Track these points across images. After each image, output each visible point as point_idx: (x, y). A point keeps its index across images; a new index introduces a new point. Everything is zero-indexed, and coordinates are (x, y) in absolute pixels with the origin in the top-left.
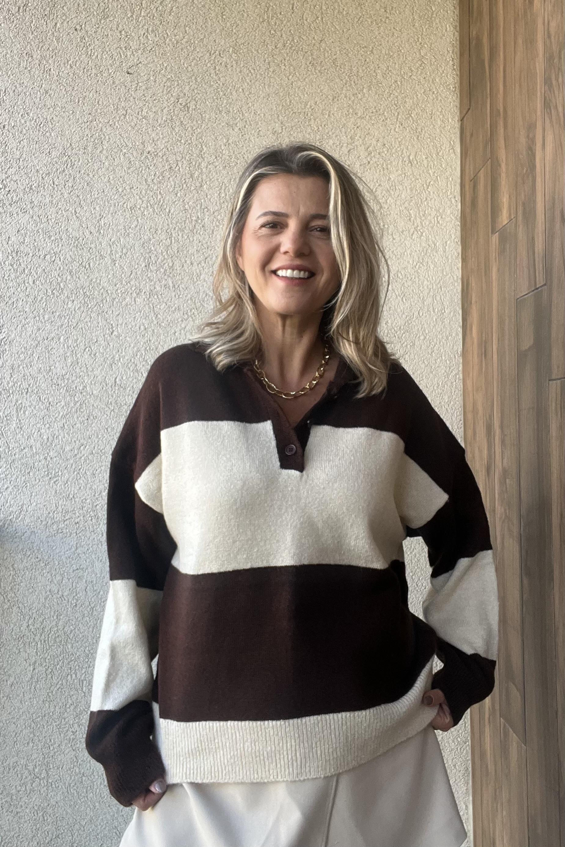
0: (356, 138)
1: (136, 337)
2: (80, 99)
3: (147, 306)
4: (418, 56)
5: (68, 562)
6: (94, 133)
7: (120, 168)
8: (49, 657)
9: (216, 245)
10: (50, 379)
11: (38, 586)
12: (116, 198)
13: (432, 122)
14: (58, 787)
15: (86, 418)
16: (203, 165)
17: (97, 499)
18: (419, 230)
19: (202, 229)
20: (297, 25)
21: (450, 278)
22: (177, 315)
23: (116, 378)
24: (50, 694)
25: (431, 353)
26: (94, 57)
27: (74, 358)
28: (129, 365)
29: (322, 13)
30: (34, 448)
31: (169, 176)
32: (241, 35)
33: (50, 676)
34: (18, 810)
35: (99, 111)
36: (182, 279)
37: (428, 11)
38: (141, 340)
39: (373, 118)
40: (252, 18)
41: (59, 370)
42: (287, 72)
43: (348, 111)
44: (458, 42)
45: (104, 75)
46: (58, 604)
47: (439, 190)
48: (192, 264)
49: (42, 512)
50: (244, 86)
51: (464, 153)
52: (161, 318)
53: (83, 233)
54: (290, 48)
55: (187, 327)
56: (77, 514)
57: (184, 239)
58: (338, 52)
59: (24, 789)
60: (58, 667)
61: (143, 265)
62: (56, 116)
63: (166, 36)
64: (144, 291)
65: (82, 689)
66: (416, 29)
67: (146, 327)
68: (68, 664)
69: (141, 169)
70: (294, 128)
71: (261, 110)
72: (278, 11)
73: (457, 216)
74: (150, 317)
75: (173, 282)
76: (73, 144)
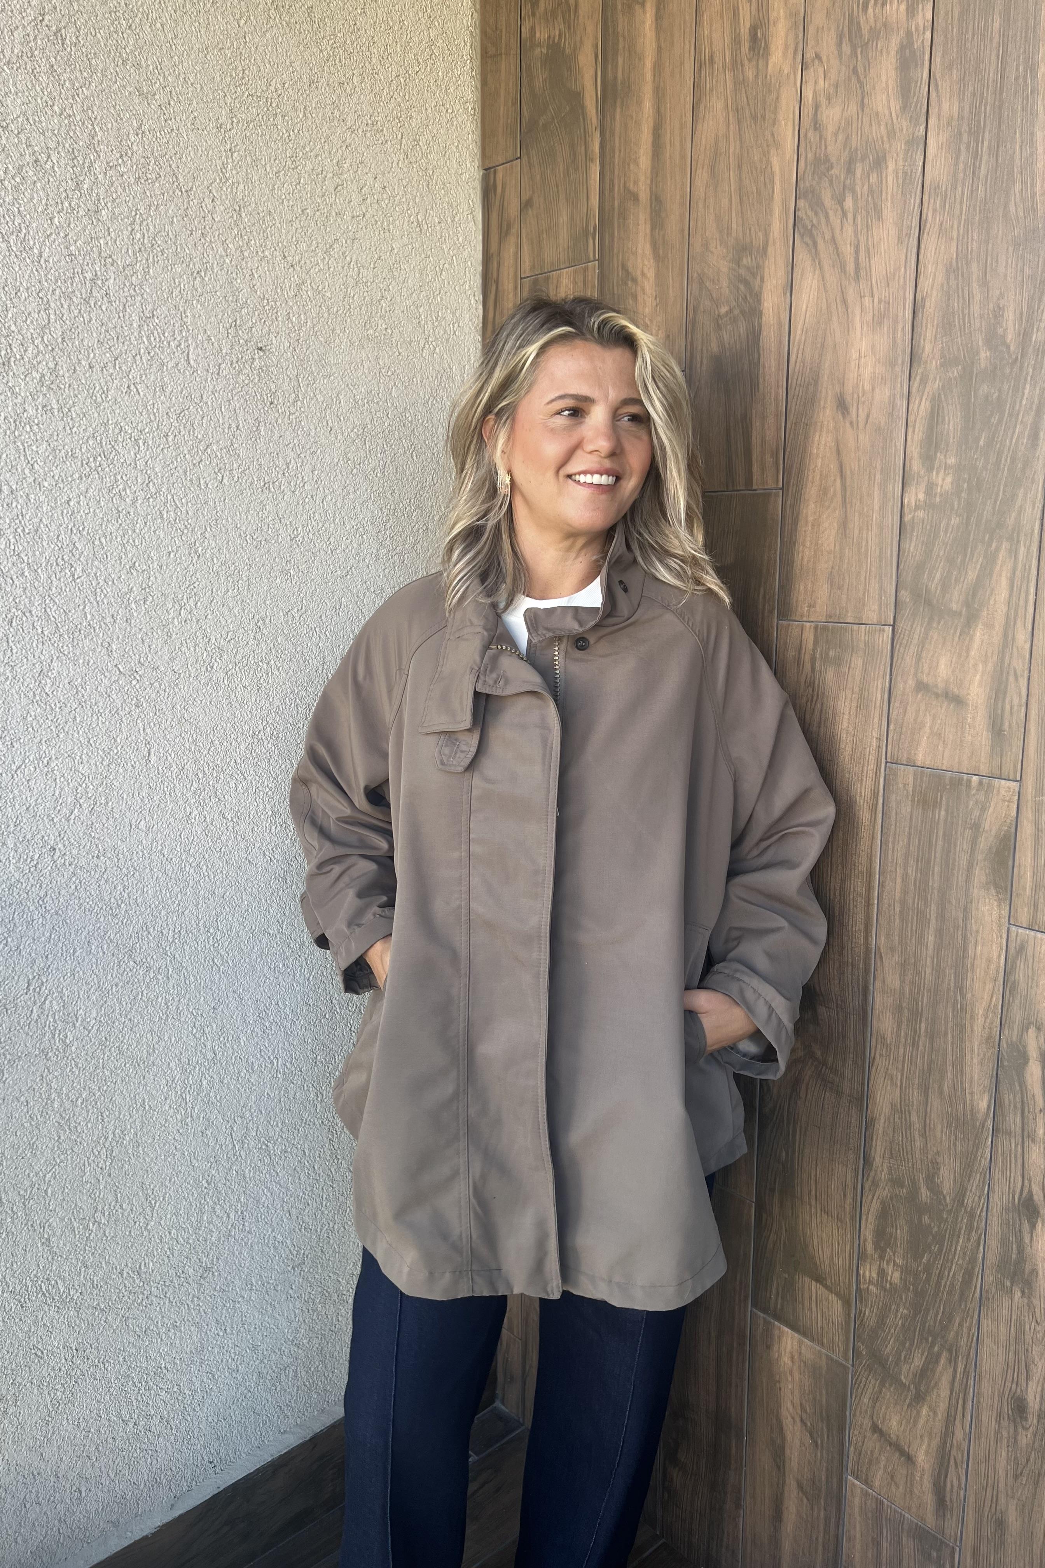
9: (132, 333)
16: (98, 166)
19: (105, 299)
22: (71, 465)
31: (35, 178)
36: (76, 396)
43: (333, 113)
44: (478, 32)
47: (455, 282)
48: (90, 367)
52: (41, 471)
55: (91, 491)
57: (72, 315)
67: (14, 487)
70: (251, 126)
71: (196, 75)
74: (20, 470)
75: (58, 401)
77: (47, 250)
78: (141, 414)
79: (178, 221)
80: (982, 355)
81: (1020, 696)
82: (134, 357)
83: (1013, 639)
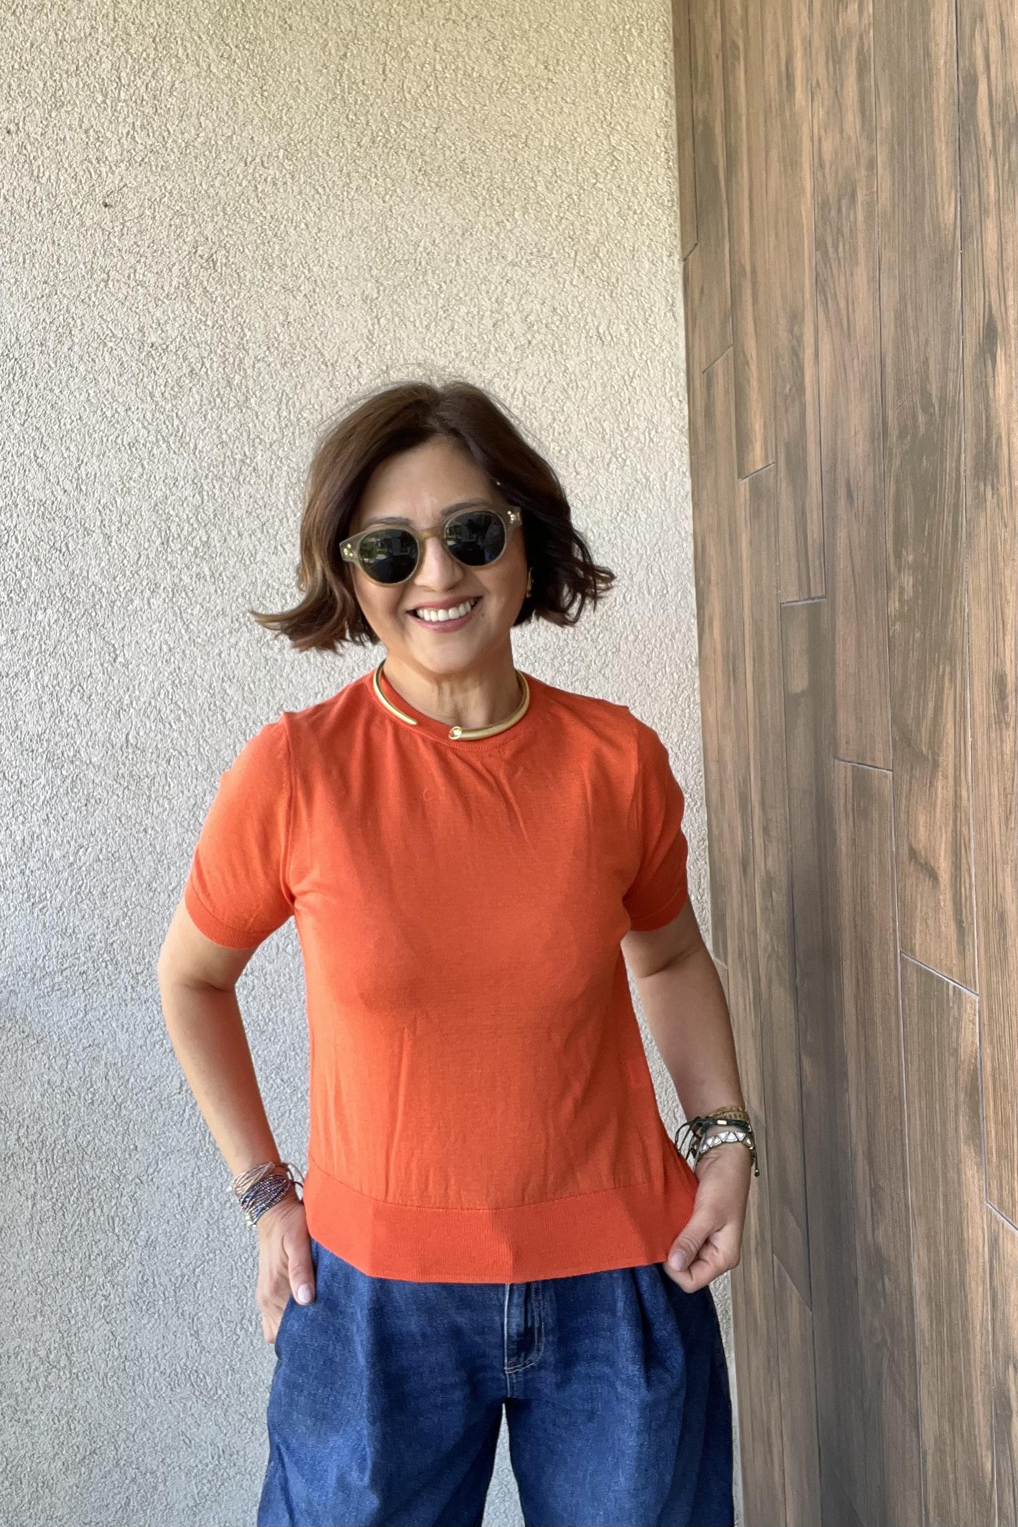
0: (506, 300)
1: (156, 664)
2: (27, 256)
3: (170, 611)
4: (606, 148)
5: (74, 1035)
6: (56, 316)
7: (106, 376)
8: (56, 1185)
9: (279, 500)
10: (18, 741)
12: (102, 428)
13: (635, 265)
14: (89, 1378)
15: (84, 802)
16: (248, 362)
17: (112, 932)
18: (620, 455)
19: (253, 474)
20: (394, 102)
21: (674, 534)
22: (222, 623)
23: (128, 735)
24: (63, 1241)
25: (648, 662)
26: (45, 179)
27: (56, 705)
28: (148, 713)
29: (436, 77)
31: (191, 385)
32: (296, 126)
33: (60, 1214)
34: (29, 1417)
35: (60, 275)
36: (226, 562)
37: (621, 63)
38: (164, 670)
39: (534, 263)
40: (314, 93)
41: (31, 725)
42: (381, 189)
43: (490, 253)
44: (674, 118)
45: (64, 211)
46: (63, 1102)
47: (650, 385)
48: (240, 535)
49: (23, 958)
50: (308, 218)
51: (689, 316)
52: (196, 630)
53: (52, 492)
54: (385, 145)
55: (240, 644)
57: (223, 494)
58: (468, 148)
59: (34, 1385)
60: (72, 1199)
61: (158, 541)
63: (166, 134)
64: (162, 587)
65: (114, 1230)
66: (600, 97)
67: (172, 646)
68: (88, 1193)
69: (141, 375)
70: (399, 289)
71: (340, 259)
72: (360, 78)
73: (683, 427)
74: (177, 630)
75: (210, 569)
76: (21, 338)
77: (201, 442)
78: (288, 570)
79: (324, 393)
80: (920, 419)
81: (970, 877)
82: (281, 521)
83: (961, 797)
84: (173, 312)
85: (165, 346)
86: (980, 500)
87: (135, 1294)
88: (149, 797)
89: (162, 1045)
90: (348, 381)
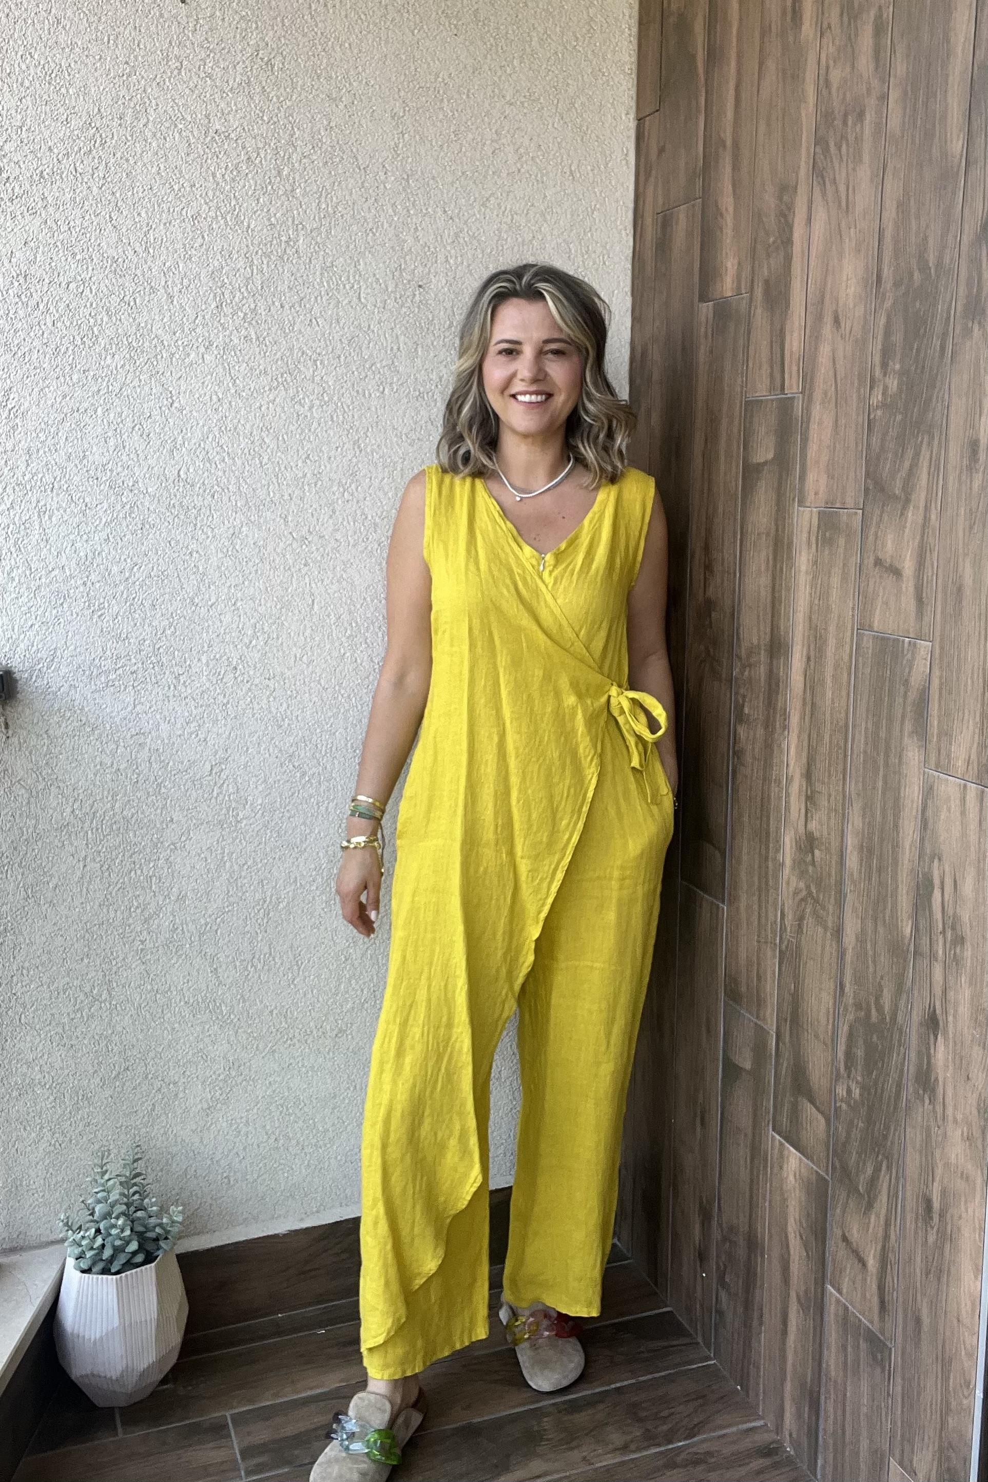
0: (503, 132)
1: (206, 411)
2: (112, 37)
3: (220, 366)
5: (123, 724)
6: (134, 94)
8: (104, 850)
10: (85, 470)
11: (84, 758)
12: (170, 199)
13: (600, 118)
14: (125, 1009)
15: (140, 527)
16: (295, 157)
17: (160, 639)
19: (296, 255)
22: (264, 380)
23: (179, 471)
24: (109, 896)
27: (119, 440)
28: (198, 453)
30: (67, 568)
31: (247, 171)
33: (107, 874)
34: (72, 1042)
35: (139, 59)
36: (269, 329)
39: (526, 105)
41: (96, 456)
42: (411, 23)
43: (493, 92)
46: (113, 781)
47: (606, 217)
48: (282, 307)
53: (124, 252)
55: (278, 400)
56: (134, 661)
57: (270, 270)
59: (79, 1015)
60: (117, 861)
61: (214, 305)
62: (76, 62)
64: (215, 344)
65: (151, 887)
67: (221, 397)
68: (131, 856)
69: (205, 157)
70: (420, 111)
71: (375, 78)
73: (628, 255)
75: (256, 333)
76: (102, 110)
77: (254, 222)
78: (320, 341)
80: (915, 277)
81: (933, 568)
82: (316, 298)
83: (930, 519)
84: (235, 105)
85: (227, 134)
86: (968, 332)
87: (167, 939)
88: (195, 525)
89: (197, 735)
90: (376, 184)
